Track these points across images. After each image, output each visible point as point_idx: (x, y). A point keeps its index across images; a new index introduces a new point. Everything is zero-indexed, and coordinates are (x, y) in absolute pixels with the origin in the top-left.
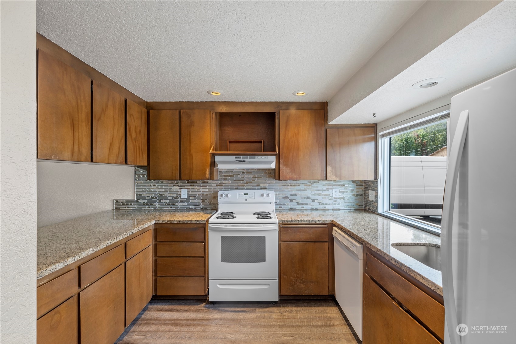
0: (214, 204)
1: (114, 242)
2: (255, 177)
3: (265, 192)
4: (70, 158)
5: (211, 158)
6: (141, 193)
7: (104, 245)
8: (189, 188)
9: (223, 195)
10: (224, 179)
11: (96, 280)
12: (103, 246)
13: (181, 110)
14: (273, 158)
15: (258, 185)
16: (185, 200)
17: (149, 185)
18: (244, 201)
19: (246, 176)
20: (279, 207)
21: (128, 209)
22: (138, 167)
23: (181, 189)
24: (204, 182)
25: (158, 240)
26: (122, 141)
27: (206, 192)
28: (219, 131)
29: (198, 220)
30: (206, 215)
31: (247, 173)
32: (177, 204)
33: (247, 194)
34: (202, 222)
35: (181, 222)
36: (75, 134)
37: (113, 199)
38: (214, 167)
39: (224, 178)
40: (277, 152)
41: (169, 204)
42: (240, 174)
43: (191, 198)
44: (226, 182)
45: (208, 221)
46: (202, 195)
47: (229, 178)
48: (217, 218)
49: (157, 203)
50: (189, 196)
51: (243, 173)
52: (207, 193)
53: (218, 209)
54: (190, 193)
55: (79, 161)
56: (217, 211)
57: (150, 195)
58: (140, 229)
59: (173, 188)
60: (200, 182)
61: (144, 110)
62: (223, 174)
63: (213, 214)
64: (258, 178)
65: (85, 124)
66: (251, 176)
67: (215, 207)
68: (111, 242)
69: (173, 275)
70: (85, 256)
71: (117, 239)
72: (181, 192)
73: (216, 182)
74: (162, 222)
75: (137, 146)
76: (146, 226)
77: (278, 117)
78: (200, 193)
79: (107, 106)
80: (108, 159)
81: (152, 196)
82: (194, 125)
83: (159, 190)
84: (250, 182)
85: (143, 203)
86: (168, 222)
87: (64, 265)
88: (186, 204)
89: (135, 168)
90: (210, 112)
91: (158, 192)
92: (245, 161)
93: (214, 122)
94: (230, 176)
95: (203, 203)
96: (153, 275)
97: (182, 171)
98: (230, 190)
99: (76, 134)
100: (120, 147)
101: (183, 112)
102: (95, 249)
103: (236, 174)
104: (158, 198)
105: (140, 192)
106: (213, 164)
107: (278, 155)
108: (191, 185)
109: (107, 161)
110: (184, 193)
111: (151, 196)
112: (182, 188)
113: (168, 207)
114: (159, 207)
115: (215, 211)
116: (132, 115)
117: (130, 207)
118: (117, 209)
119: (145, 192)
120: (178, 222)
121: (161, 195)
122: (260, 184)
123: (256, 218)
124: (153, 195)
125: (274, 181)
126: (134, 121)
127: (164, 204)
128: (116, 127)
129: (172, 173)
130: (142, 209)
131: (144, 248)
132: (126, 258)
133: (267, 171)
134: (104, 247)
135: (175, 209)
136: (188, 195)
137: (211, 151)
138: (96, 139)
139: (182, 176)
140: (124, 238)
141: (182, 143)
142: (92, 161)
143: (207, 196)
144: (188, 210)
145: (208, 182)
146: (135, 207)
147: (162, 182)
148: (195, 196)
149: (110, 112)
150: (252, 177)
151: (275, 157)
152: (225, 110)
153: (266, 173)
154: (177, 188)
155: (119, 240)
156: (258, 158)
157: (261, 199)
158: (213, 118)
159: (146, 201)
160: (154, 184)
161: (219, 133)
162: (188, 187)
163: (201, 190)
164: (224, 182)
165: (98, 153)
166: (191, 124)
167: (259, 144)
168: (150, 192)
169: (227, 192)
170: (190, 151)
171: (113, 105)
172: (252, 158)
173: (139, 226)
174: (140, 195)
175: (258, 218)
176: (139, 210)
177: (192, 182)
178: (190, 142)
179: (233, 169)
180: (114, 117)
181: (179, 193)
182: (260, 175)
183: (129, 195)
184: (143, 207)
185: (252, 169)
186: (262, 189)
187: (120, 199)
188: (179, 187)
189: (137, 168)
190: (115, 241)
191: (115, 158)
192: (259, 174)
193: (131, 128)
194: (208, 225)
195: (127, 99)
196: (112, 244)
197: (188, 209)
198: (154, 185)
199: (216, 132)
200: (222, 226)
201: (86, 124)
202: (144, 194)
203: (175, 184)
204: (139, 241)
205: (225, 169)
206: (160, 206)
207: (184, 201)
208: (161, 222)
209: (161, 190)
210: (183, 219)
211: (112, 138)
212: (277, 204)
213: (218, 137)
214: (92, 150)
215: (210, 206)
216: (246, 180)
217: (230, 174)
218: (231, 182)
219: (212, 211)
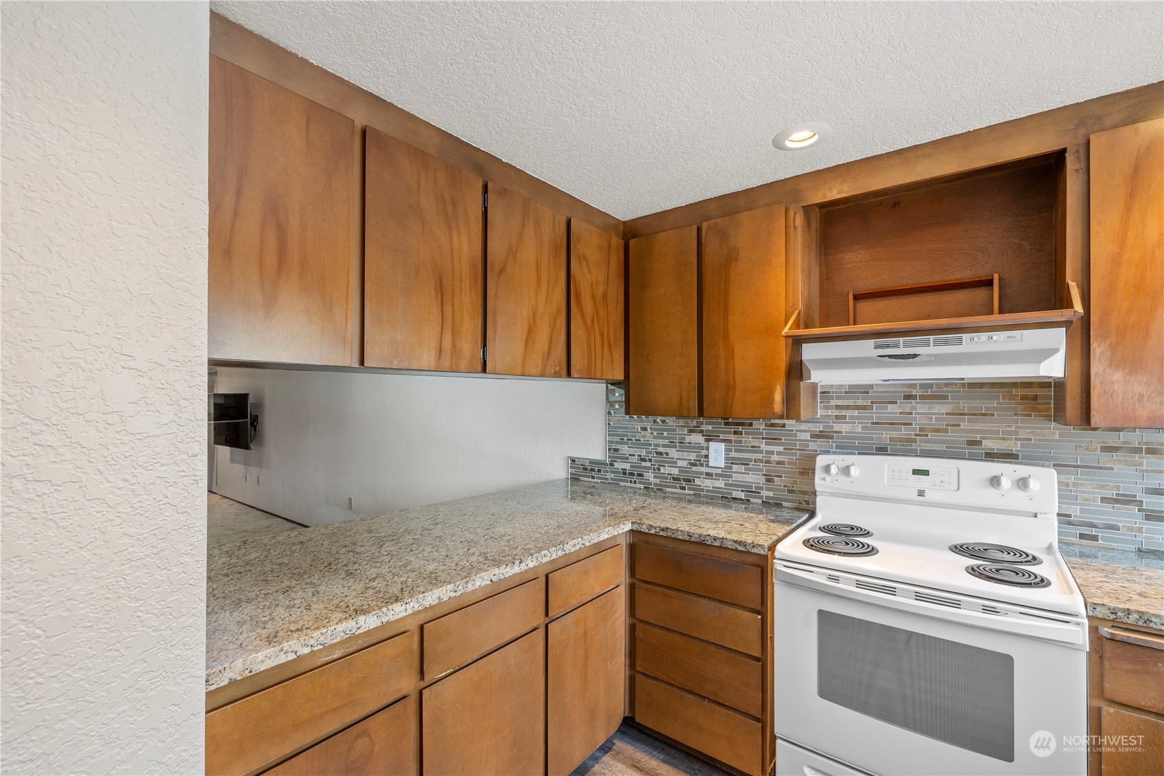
0: (803, 493)
1: (513, 572)
2: (962, 414)
3: (1008, 472)
4: (433, 365)
5: (789, 351)
6: (619, 447)
7: (486, 578)
8: (730, 441)
9: (834, 469)
10: (837, 417)
11: (468, 663)
12: (482, 581)
13: (703, 223)
14: (1058, 336)
15: (972, 443)
16: (719, 471)
17: (634, 428)
18: (914, 495)
19: (921, 408)
20: (1082, 536)
21: (593, 480)
22: (612, 384)
23: (708, 440)
24: (773, 425)
25: (638, 576)
26: (559, 320)
27: (779, 453)
28: (820, 267)
29: (741, 542)
30: (772, 525)
31: (922, 397)
32: (697, 482)
33: (925, 473)
34: (755, 550)
35: (693, 539)
36: (445, 309)
37: (568, 455)
38: (801, 378)
39: (837, 413)
40: (1078, 307)
41: (679, 480)
42: (895, 403)
43: (735, 468)
44: (844, 428)
45: (772, 548)
46: (768, 462)
47: (856, 413)
48: (808, 543)
49: (652, 473)
50: (731, 461)
51: (908, 397)
52: (781, 458)
53: (815, 508)
54: (733, 454)
55: (454, 370)
56: (812, 514)
57: (637, 452)
58: (588, 544)
59: (688, 439)
60: (760, 425)
61: (617, 242)
62: (833, 403)
63: (794, 525)
64: (975, 415)
65: (468, 285)
66: (941, 408)
67: (807, 503)
68: (504, 572)
69: (673, 683)
70: (434, 603)
71: (522, 565)
72: (708, 450)
73: (810, 425)
74: (647, 531)
75: (597, 331)
76: (604, 536)
77: (1083, 165)
78: (760, 456)
79: (522, 241)
80: (524, 365)
81: (641, 456)
82: (736, 260)
83: (656, 441)
84: (937, 430)
85: (622, 469)
86: (662, 533)
87: (380, 621)
88: (720, 484)
89: (607, 387)
90: (787, 210)
91: (655, 445)
92: (915, 356)
93: (799, 238)
94: (857, 407)
95: (770, 485)
96: (627, 663)
97: (705, 393)
98: (859, 454)
99: (448, 308)
100: (552, 335)
101: (709, 227)
102: (460, 587)
103: (881, 403)
104: (655, 461)
105: (617, 443)
106: (796, 371)
107: (1077, 326)
108: (735, 433)
109: (519, 371)
110: (717, 454)
111: (638, 456)
112: (711, 440)
113: (676, 488)
114: (655, 485)
115: (806, 516)
116: (584, 257)
117: (598, 478)
118: (575, 479)
119: (627, 444)
120: (687, 538)
121: (661, 454)
122: (984, 438)
123: (967, 569)
124: (643, 453)
125: (1053, 431)
126: (590, 271)
127: (667, 478)
128: (544, 287)
129: (681, 397)
130: (622, 484)
131: (598, 591)
132: (547, 614)
133: (1019, 392)
134: (484, 583)
135: (692, 492)
136: (726, 459)
137: (786, 330)
138: (495, 317)
139: (705, 406)
140: (541, 565)
141: (705, 314)
142: (484, 370)
143: (780, 468)
144: (726, 500)
145: (784, 426)
146: (607, 479)
147: (663, 421)
148: (747, 464)
149: (529, 253)
150: (947, 414)
151: (1062, 331)
152: (838, 193)
153: (1012, 397)
154: (698, 439)
155: (526, 568)
156: (973, 343)
157: (990, 497)
158: (795, 227)
159: (627, 466)
160: (644, 424)
161: (821, 274)
162: (727, 437)
163: (764, 447)
164: (837, 427)
165: (499, 352)
166: (731, 258)
167: (980, 293)
168: (638, 444)
169: (848, 459)
170: (726, 337)
171: (536, 235)
172: (946, 343)
173: (585, 535)
174: (616, 450)
175: (972, 571)
176: (614, 485)
177: (738, 424)
178: (726, 311)
179: (871, 386)
180: (537, 263)
181: (704, 452)
182: (983, 406)
183: (595, 450)
184: (623, 481)
185: (949, 383)
186: (991, 456)
187: (579, 456)
188: (703, 435)
189: (611, 387)
190: (516, 569)
191: (540, 363)
192: (976, 403)
193: (580, 289)
194: (772, 564)
195: (570, 220)
196: (507, 576)
197: (727, 498)
198: (645, 429)
199: (810, 272)
200: (819, 578)
201: (470, 284)
202: (625, 450)
203: (694, 427)
204: (586, 573)
205: (841, 386)
206: (658, 481)
207: (717, 475)
208: (644, 529)
209: (661, 442)
210: (699, 531)
211: (534, 316)
212: (1070, 523)
213: (815, 287)
214: (485, 345)
215: (791, 497)
216: (919, 421)
217: (860, 402)
218: (863, 428)
219: (796, 513)
